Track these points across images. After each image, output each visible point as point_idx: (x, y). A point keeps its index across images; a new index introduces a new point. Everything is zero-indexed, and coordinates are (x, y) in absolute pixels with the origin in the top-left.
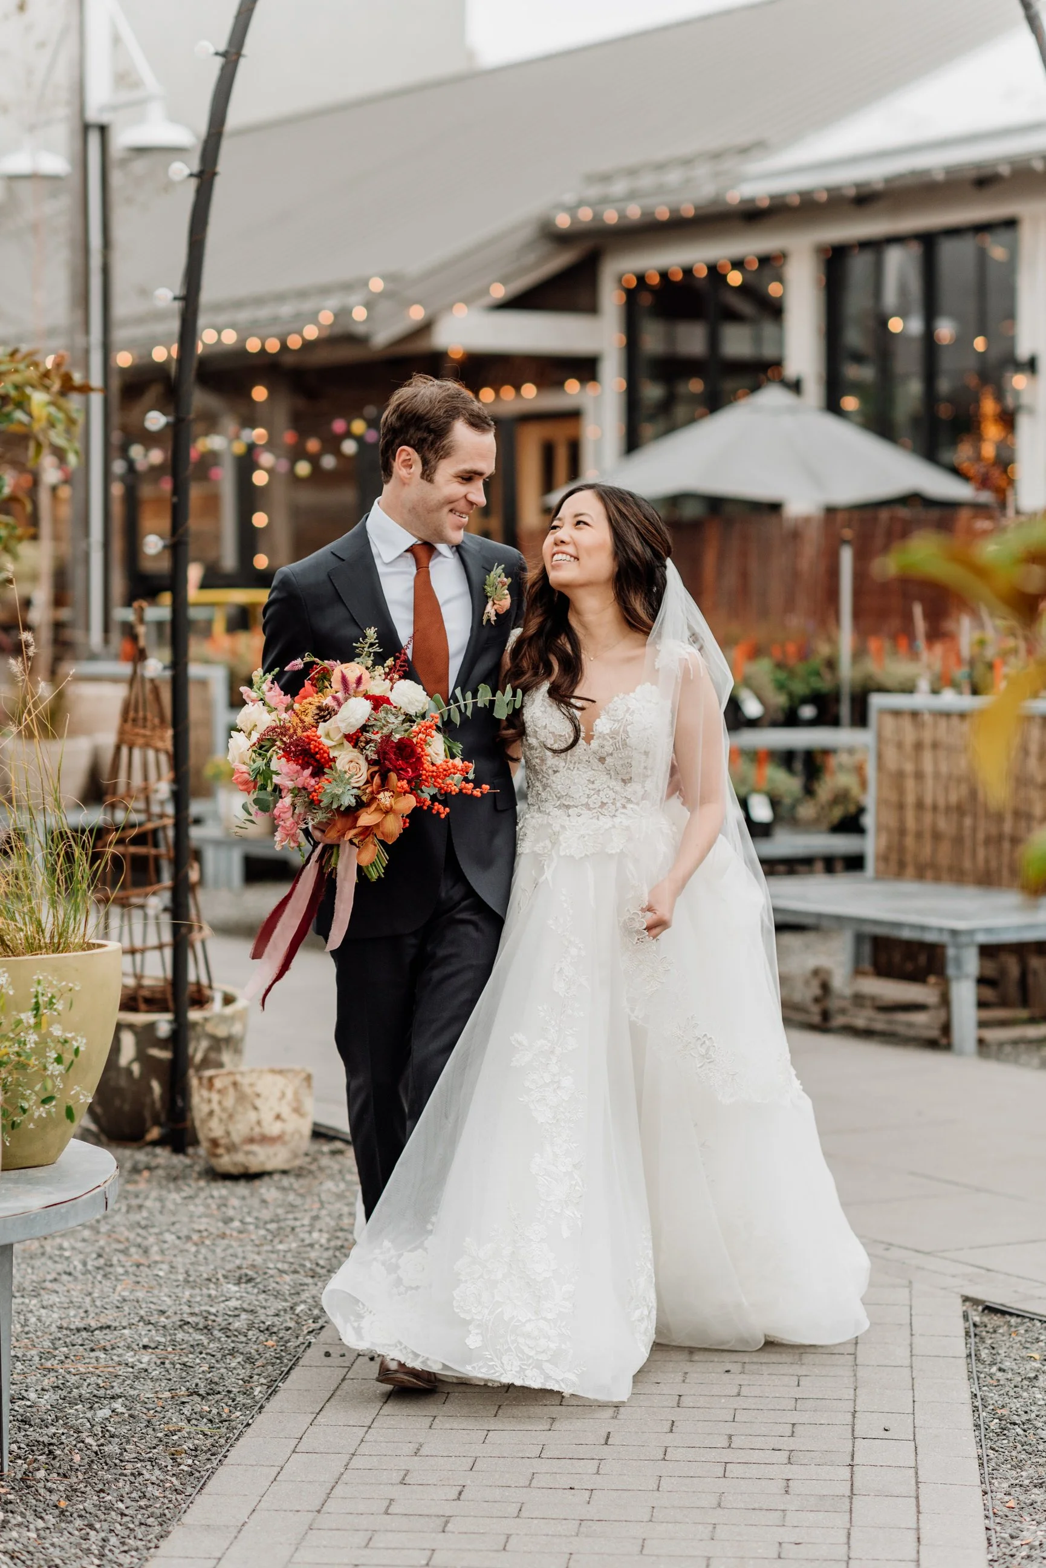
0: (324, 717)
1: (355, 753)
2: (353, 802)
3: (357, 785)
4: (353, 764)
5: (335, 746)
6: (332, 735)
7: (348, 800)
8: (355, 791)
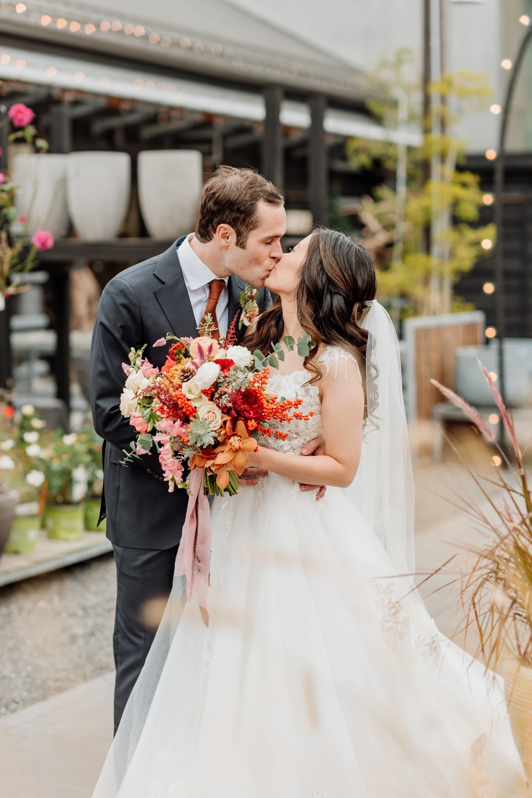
0: (188, 377)
1: (212, 406)
2: (212, 442)
3: (215, 429)
4: (211, 414)
5: (196, 399)
6: (193, 390)
7: (209, 440)
8: (214, 434)
